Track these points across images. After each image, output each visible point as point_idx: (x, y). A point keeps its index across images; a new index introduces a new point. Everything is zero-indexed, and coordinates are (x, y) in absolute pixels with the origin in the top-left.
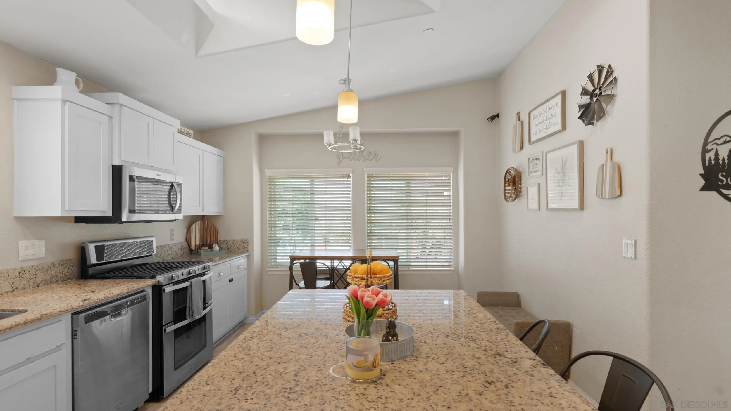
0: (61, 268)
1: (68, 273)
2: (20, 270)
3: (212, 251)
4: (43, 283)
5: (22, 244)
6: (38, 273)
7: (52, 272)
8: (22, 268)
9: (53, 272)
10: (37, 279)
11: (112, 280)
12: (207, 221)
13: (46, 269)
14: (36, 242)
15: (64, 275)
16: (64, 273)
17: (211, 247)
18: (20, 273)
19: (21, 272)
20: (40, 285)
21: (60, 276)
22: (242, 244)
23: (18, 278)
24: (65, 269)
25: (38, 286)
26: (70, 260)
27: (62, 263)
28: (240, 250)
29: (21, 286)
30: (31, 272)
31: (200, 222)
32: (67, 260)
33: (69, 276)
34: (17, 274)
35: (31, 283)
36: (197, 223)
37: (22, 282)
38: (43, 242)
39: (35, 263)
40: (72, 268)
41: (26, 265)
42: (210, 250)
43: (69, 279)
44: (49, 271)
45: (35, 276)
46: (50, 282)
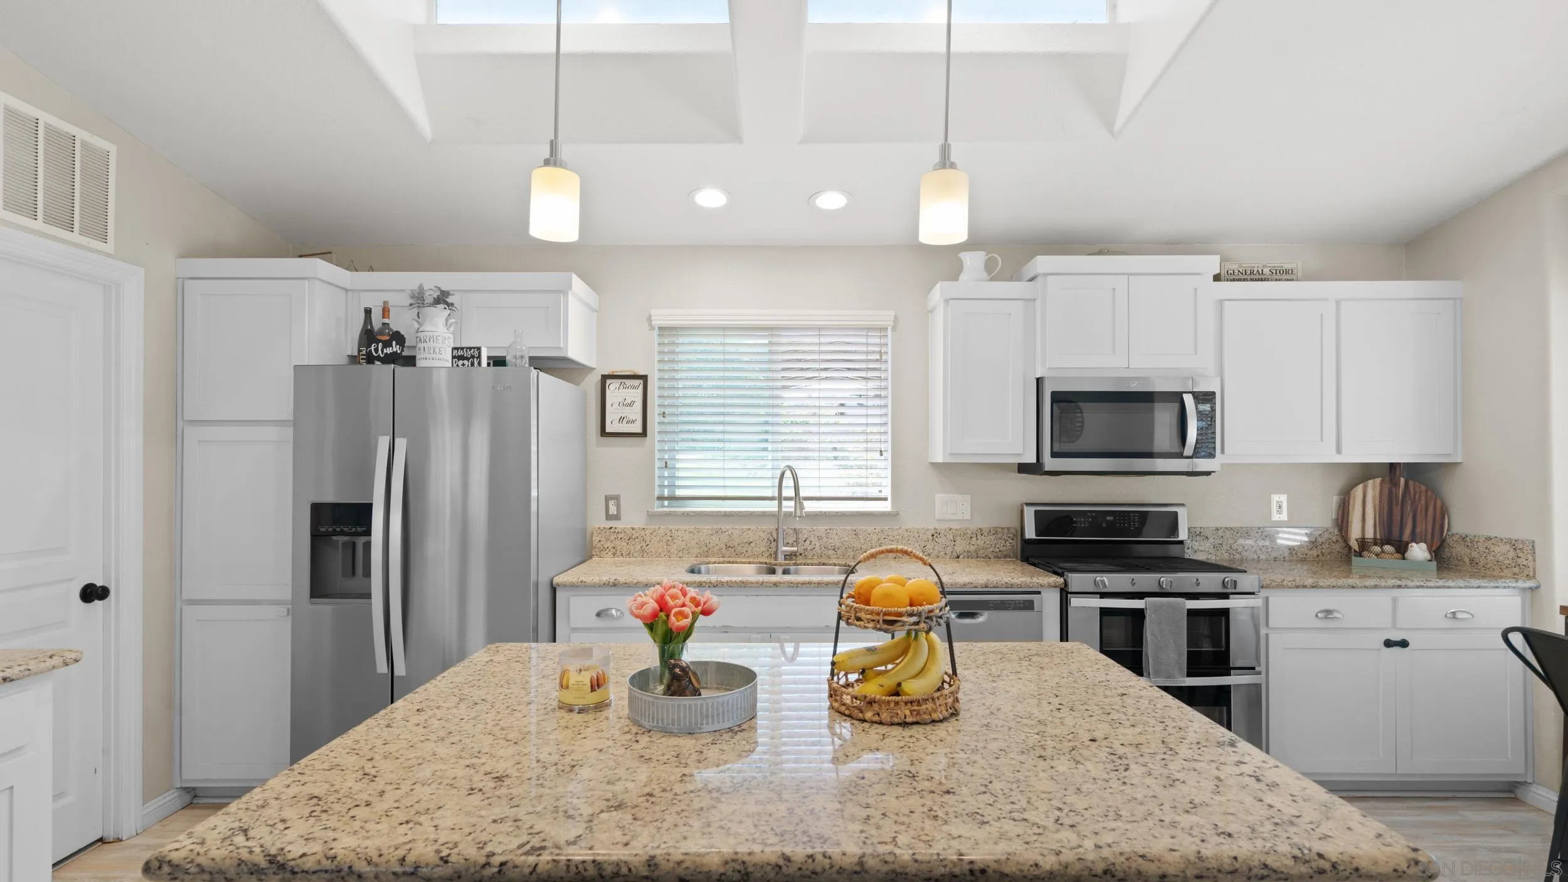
0: (992, 537)
1: (1004, 548)
2: (933, 532)
3: (1404, 558)
4: (965, 554)
5: (939, 497)
6: (958, 538)
7: (978, 542)
8: (935, 529)
9: (980, 543)
10: (955, 547)
11: (1038, 569)
12: (1402, 480)
13: (969, 536)
14: (957, 497)
15: (997, 550)
16: (998, 546)
17: (1402, 549)
18: (933, 535)
19: (935, 535)
20: (961, 557)
21: (991, 550)
22: (1512, 554)
23: (930, 541)
24: (1000, 541)
25: (958, 557)
26: (1008, 529)
27: (995, 531)
28: (1505, 571)
29: (935, 552)
30: (948, 536)
31: (1378, 480)
32: (1003, 528)
33: (1006, 553)
34: (930, 537)
35: (948, 552)
36: (1370, 482)
37: (936, 548)
38: (968, 497)
39: (955, 526)
40: (1011, 541)
41: (942, 527)
42: (1398, 555)
43: (1005, 556)
44: (974, 539)
45: (953, 543)
46: (975, 555)
